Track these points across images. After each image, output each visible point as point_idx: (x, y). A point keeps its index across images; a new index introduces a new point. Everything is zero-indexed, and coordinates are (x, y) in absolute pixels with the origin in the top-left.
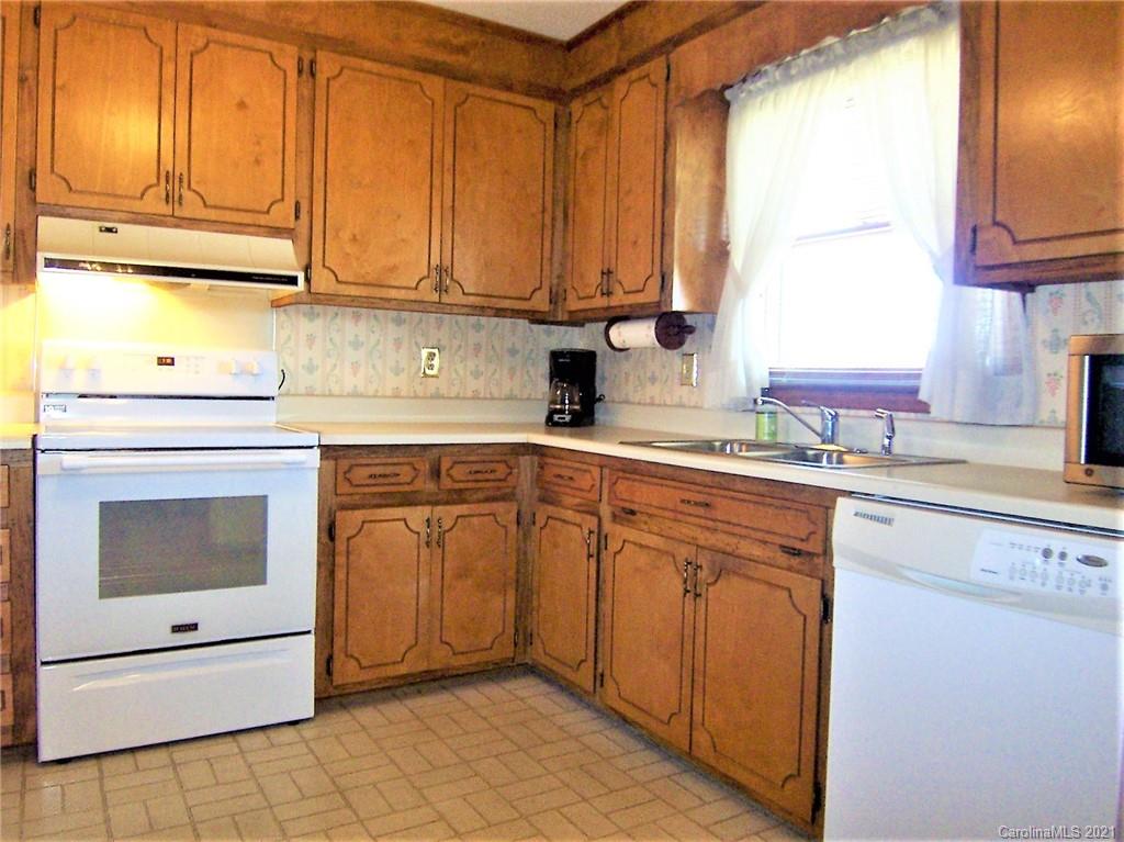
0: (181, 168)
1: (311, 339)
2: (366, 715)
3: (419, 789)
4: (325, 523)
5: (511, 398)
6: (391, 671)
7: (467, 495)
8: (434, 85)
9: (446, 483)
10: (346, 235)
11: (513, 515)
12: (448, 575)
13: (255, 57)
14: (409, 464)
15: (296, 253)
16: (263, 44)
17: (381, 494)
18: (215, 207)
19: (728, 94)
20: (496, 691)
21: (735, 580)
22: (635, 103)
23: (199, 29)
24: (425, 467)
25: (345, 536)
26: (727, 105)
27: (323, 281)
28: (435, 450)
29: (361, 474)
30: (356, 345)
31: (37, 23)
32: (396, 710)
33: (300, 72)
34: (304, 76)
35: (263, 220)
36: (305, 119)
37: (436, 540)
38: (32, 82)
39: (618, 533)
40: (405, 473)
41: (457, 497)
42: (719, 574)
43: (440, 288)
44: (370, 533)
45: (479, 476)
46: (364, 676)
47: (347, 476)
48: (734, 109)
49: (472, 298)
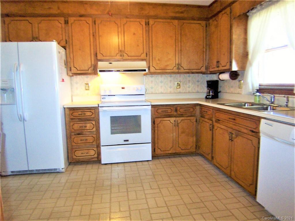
0: (123, 49)
1: (152, 82)
2: (162, 161)
3: (169, 177)
4: (153, 121)
5: (198, 92)
6: (167, 152)
7: (184, 115)
8: (176, 22)
9: (179, 113)
10: (157, 59)
11: (195, 120)
12: (180, 132)
13: (136, 23)
14: (170, 108)
15: (147, 64)
16: (138, 20)
17: (165, 115)
18: (130, 56)
19: (248, 14)
20: (190, 158)
21: (240, 137)
22: (223, 19)
23: (125, 19)
24: (174, 109)
25: (157, 123)
26: (248, 17)
27: (152, 70)
28: (176, 105)
29: (160, 111)
30: (161, 82)
31: (95, 24)
32: (168, 160)
33: (146, 25)
34: (147, 25)
35: (140, 58)
36: (147, 34)
37: (177, 125)
38: (95, 36)
39: (216, 125)
40: (169, 111)
41: (181, 115)
42: (237, 136)
43: (178, 69)
44: (162, 123)
45: (186, 111)
46: (162, 153)
47: (157, 111)
48: (249, 17)
49: (186, 70)
